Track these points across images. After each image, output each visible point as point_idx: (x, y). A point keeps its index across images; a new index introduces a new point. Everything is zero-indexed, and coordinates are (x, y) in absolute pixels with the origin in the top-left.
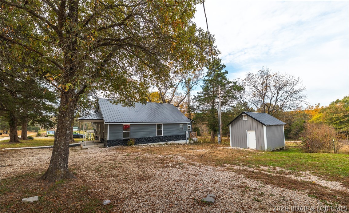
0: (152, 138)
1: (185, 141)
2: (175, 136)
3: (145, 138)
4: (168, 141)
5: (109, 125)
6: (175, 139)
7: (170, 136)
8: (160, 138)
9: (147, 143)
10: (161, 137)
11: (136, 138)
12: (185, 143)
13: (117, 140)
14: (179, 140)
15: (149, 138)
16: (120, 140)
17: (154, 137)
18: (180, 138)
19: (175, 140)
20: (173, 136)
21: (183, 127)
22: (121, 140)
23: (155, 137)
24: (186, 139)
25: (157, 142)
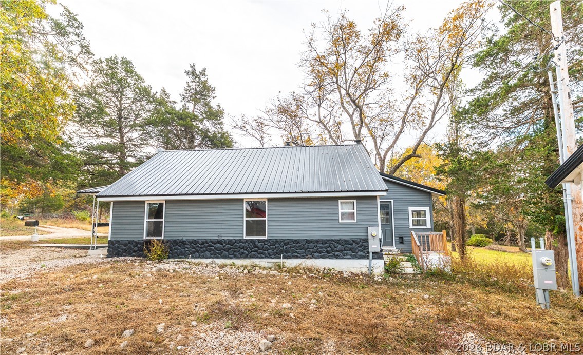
0: (230, 242)
1: (365, 262)
2: (317, 241)
3: (206, 242)
4: (285, 257)
5: (115, 202)
6: (320, 252)
7: (297, 241)
8: (256, 246)
9: (210, 257)
10: (259, 241)
11: (181, 238)
12: (365, 270)
13: (130, 242)
14: (337, 257)
15: (219, 242)
16: (137, 243)
17: (236, 241)
18: (341, 251)
19: (316, 255)
20: (308, 241)
21: (355, 211)
22: (139, 243)
23: (240, 241)
24: (367, 257)
25: (246, 257)
